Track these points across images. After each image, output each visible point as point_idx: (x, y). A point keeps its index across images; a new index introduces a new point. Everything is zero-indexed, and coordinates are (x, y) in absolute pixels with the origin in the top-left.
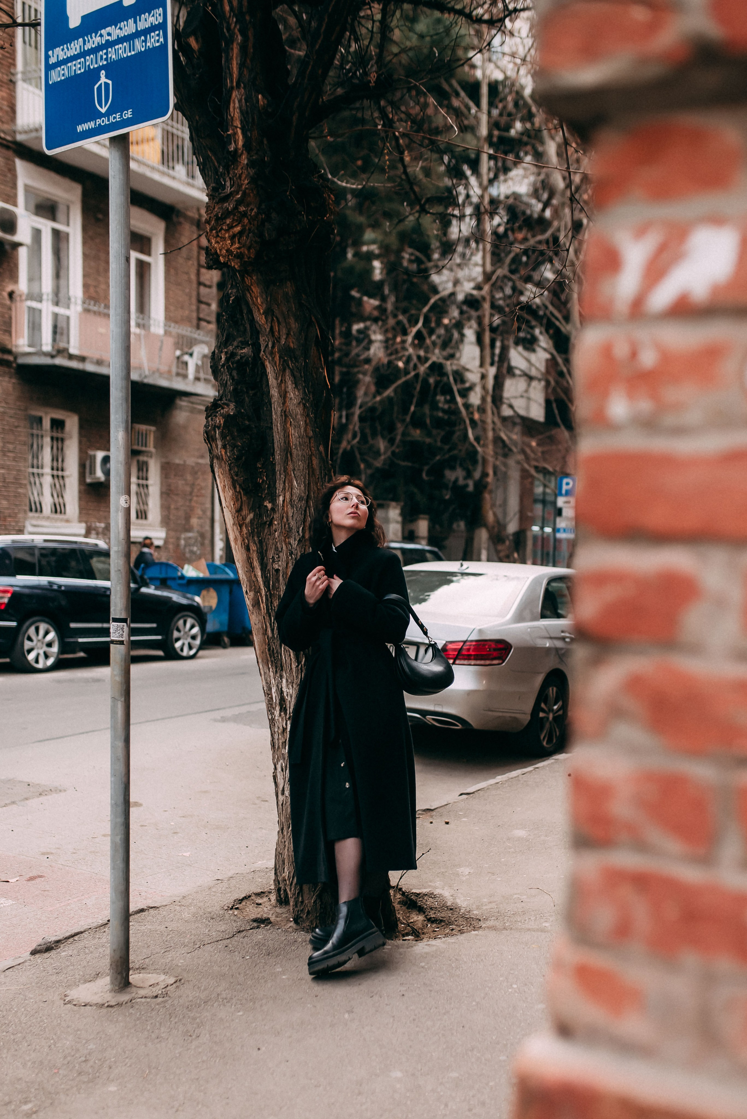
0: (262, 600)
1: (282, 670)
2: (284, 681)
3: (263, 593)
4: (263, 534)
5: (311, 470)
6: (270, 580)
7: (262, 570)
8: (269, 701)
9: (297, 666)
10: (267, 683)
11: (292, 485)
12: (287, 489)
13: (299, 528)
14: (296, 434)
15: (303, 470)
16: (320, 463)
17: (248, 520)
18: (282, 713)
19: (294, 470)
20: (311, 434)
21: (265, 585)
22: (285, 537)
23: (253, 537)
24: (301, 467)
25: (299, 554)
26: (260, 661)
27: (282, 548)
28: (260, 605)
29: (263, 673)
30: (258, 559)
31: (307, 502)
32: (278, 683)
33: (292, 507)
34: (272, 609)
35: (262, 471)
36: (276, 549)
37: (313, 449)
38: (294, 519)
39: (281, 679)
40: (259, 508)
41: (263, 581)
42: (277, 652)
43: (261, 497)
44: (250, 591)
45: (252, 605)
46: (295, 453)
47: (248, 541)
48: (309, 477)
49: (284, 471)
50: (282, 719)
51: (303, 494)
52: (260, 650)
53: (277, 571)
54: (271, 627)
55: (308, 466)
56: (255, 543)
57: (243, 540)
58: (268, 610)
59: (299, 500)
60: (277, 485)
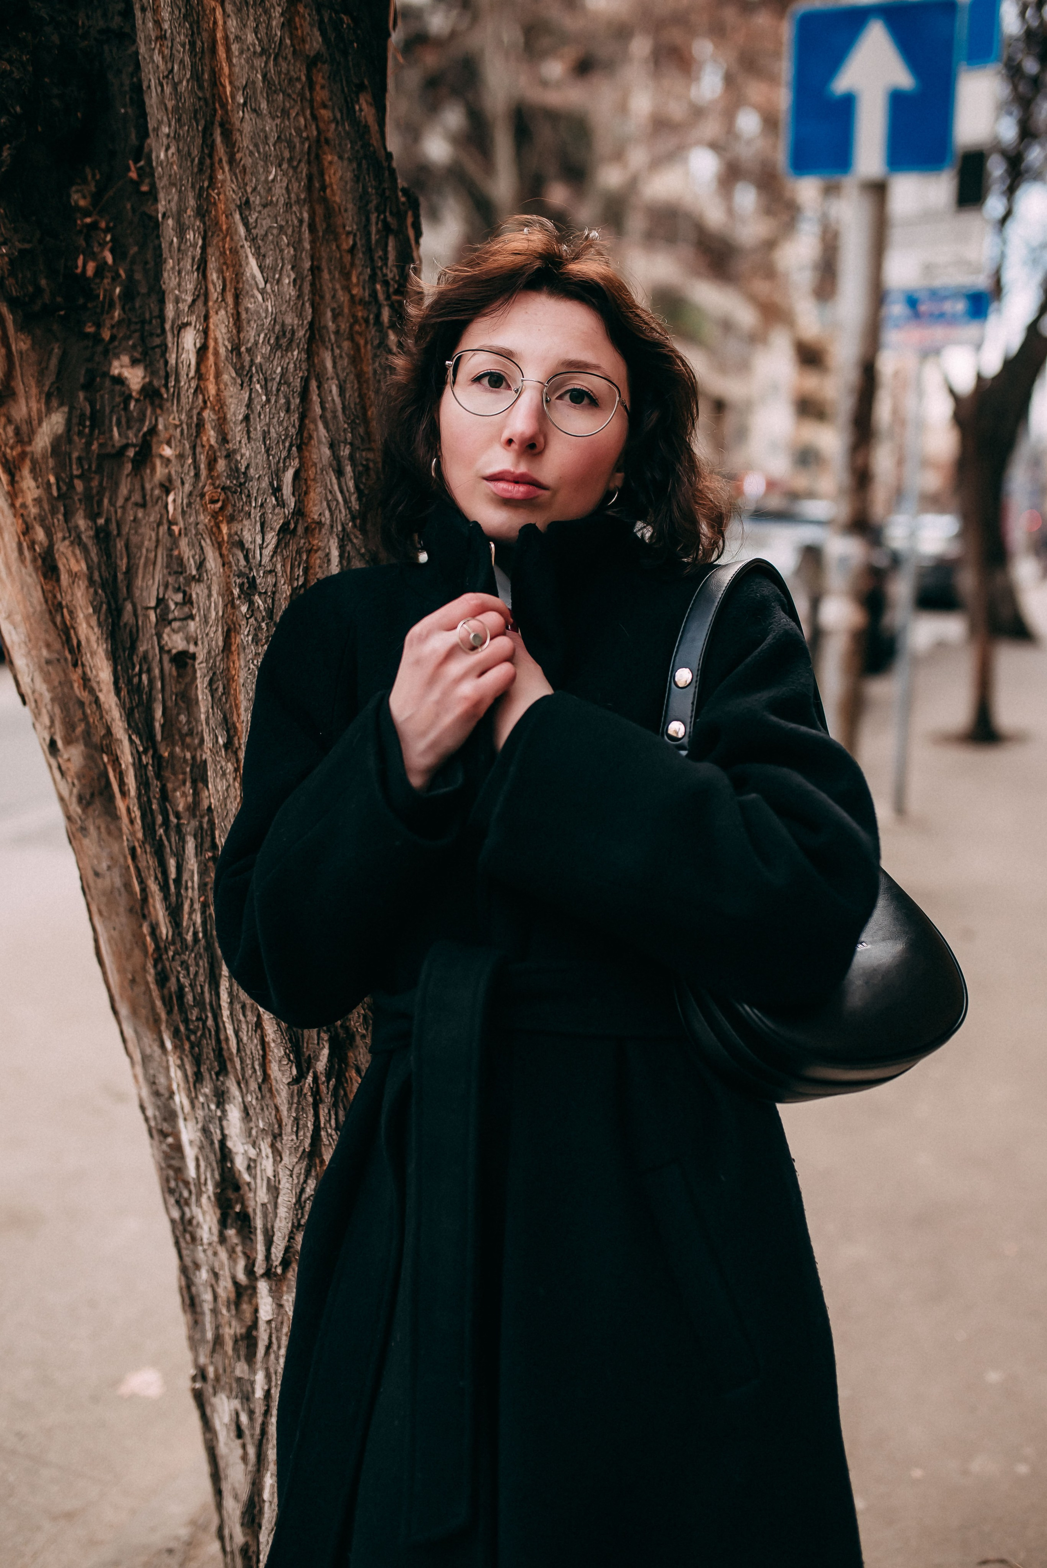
0: (122, 784)
1: (223, 1070)
2: (234, 1114)
3: (127, 758)
4: (112, 503)
5: (320, 210)
6: (151, 699)
7: (114, 656)
8: (167, 1157)
9: (297, 1080)
10: (157, 1094)
11: (238, 275)
12: (214, 295)
13: (277, 474)
14: (250, 37)
15: (288, 205)
16: (357, 179)
17: (42, 440)
18: (231, 1232)
19: (245, 206)
20: (315, 43)
21: (132, 726)
22: (215, 515)
23: (67, 517)
24: (279, 191)
25: (286, 590)
26: (124, 1011)
27: (201, 565)
28: (111, 798)
29: (137, 1057)
30: (97, 610)
31: (310, 353)
32: (208, 1119)
33: (244, 375)
34: (166, 823)
35: (94, 226)
36: (176, 566)
37: (325, 113)
38: (257, 434)
39: (220, 1104)
40: (89, 386)
41: (122, 705)
42: (199, 1003)
43: (96, 338)
44: (68, 742)
45: (80, 799)
46: (247, 128)
47: (49, 534)
48: (313, 242)
49: (201, 213)
50: (232, 1252)
51: (290, 319)
52: (121, 970)
53: (183, 660)
54: (166, 897)
55: (309, 188)
56: (78, 541)
57: (27, 530)
58: (149, 828)
59: (277, 346)
60: (170, 280)
